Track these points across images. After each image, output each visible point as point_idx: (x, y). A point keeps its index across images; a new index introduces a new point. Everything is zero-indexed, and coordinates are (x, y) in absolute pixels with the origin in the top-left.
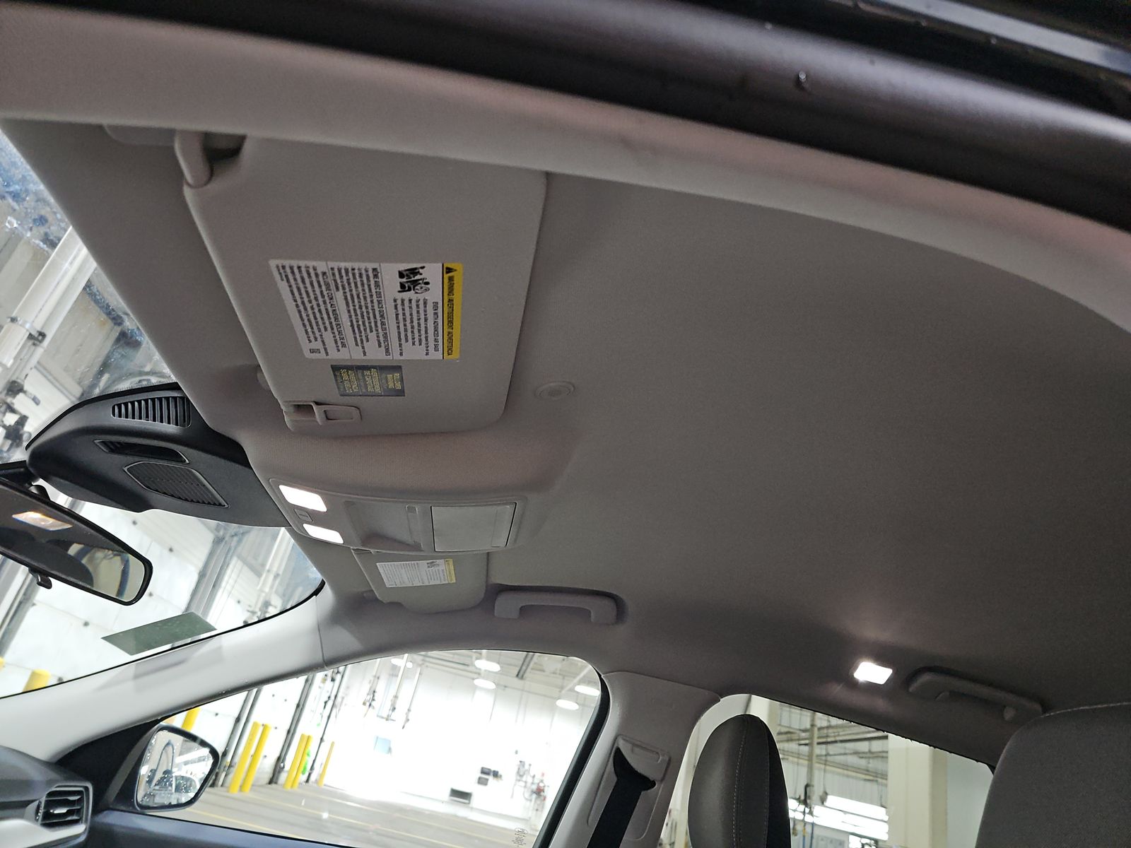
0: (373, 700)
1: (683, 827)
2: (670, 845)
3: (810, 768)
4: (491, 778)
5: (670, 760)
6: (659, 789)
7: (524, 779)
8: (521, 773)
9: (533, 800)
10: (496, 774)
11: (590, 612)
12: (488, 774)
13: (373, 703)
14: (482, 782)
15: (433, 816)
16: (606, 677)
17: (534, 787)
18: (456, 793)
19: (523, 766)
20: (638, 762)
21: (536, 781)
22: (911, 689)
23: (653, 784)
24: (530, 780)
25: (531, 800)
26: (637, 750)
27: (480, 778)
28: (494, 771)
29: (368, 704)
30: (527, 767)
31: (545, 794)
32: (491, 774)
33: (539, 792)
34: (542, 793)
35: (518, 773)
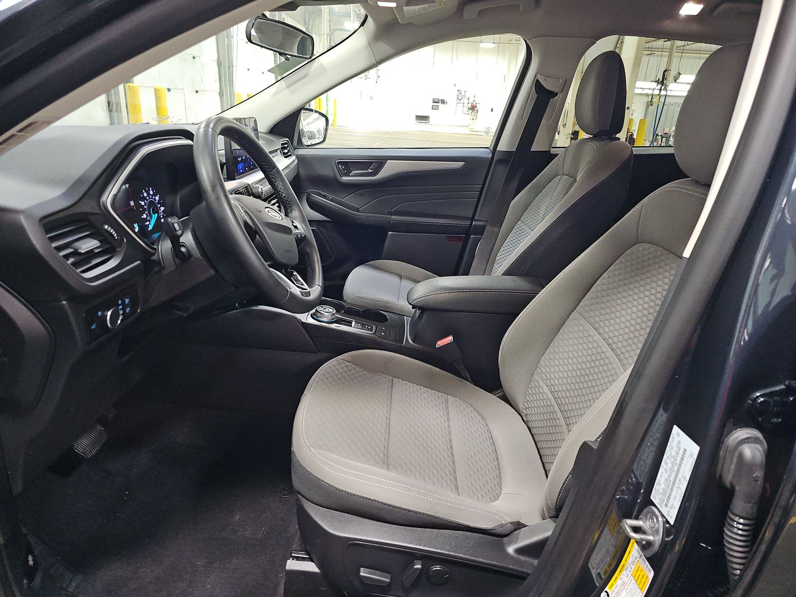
1: (572, 114)
2: (563, 126)
3: (670, 57)
4: (440, 104)
5: (566, 81)
6: (559, 97)
7: (462, 101)
8: (460, 98)
9: (470, 114)
10: (443, 102)
11: (519, 6)
12: (438, 102)
14: (434, 108)
16: (531, 42)
17: (470, 105)
18: (419, 118)
19: (461, 94)
20: (548, 85)
21: (471, 101)
22: (714, 15)
23: (556, 94)
24: (466, 101)
25: (469, 114)
26: (547, 78)
27: (433, 106)
28: (441, 100)
30: (463, 93)
31: (477, 108)
32: (440, 102)
33: (473, 108)
34: (475, 109)
35: (457, 98)
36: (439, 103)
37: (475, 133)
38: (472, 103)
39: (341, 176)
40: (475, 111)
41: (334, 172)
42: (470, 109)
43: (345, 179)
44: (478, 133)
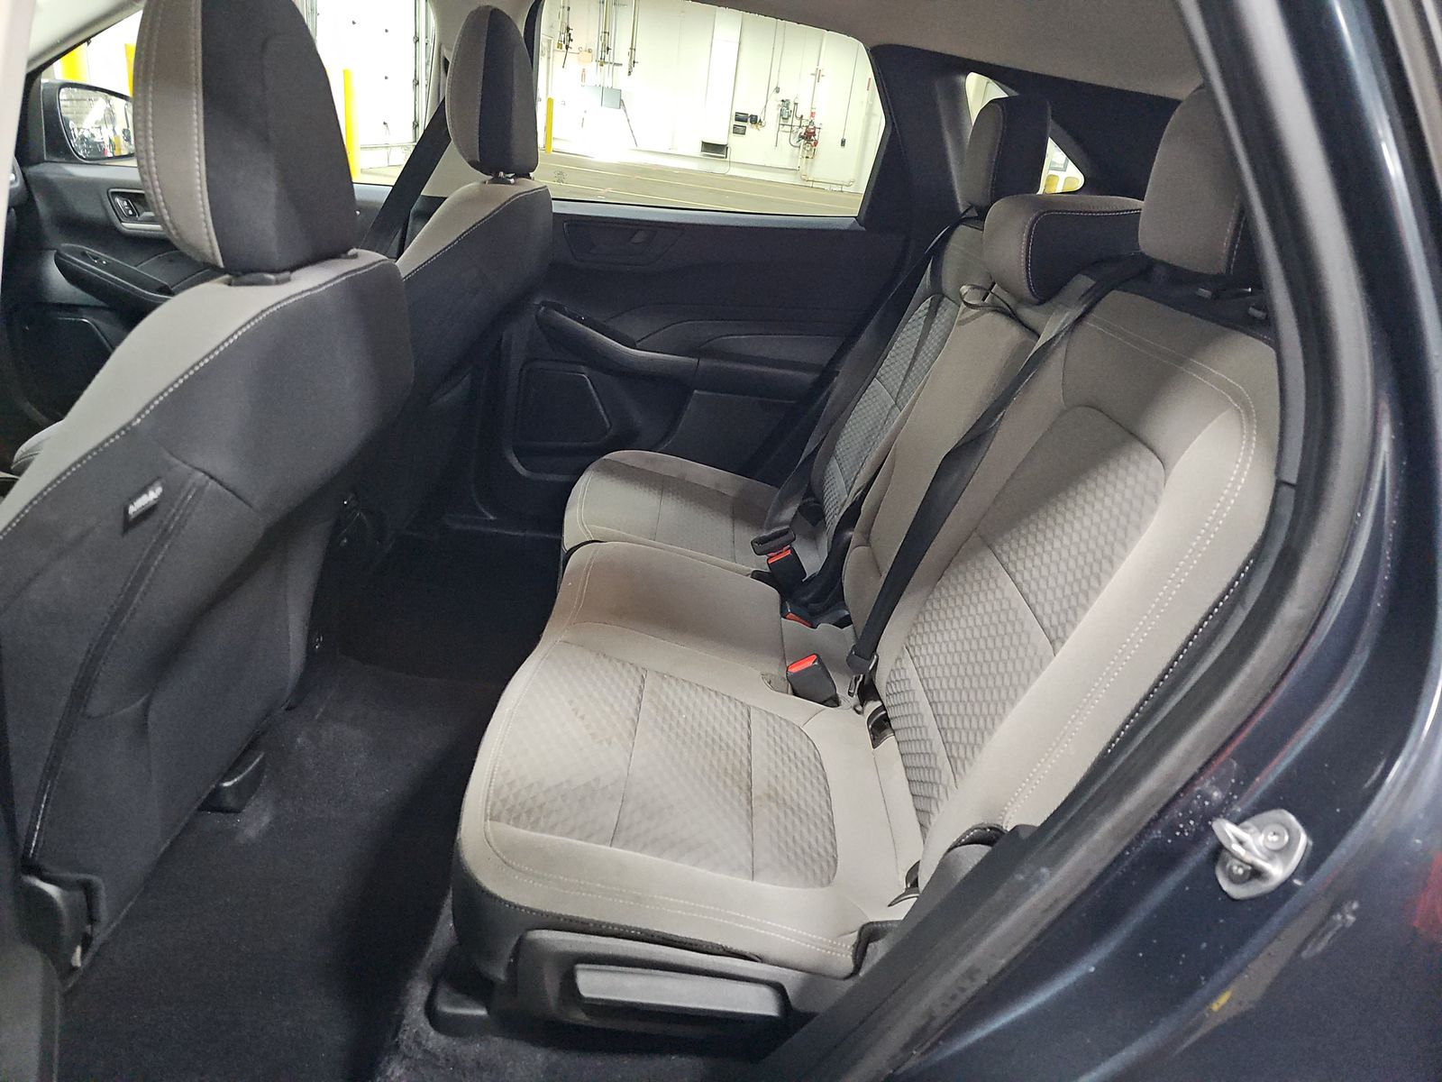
0: (570, 40)
4: (748, 125)
7: (789, 122)
8: (785, 116)
9: (802, 146)
10: (754, 120)
12: (744, 121)
13: (571, 44)
14: (739, 131)
15: (684, 174)
17: (803, 131)
18: (708, 147)
19: (788, 106)
21: (805, 123)
24: (796, 122)
25: (800, 147)
27: (735, 126)
28: (751, 116)
29: (564, 46)
30: (791, 107)
31: (816, 137)
32: (749, 120)
33: (809, 136)
34: (812, 138)
35: (781, 115)
36: (746, 121)
37: (810, 184)
38: (807, 127)
39: (121, 221)
40: (813, 143)
41: (106, 210)
42: (803, 137)
43: (128, 226)
44: (815, 185)
